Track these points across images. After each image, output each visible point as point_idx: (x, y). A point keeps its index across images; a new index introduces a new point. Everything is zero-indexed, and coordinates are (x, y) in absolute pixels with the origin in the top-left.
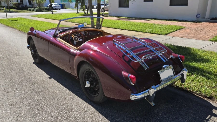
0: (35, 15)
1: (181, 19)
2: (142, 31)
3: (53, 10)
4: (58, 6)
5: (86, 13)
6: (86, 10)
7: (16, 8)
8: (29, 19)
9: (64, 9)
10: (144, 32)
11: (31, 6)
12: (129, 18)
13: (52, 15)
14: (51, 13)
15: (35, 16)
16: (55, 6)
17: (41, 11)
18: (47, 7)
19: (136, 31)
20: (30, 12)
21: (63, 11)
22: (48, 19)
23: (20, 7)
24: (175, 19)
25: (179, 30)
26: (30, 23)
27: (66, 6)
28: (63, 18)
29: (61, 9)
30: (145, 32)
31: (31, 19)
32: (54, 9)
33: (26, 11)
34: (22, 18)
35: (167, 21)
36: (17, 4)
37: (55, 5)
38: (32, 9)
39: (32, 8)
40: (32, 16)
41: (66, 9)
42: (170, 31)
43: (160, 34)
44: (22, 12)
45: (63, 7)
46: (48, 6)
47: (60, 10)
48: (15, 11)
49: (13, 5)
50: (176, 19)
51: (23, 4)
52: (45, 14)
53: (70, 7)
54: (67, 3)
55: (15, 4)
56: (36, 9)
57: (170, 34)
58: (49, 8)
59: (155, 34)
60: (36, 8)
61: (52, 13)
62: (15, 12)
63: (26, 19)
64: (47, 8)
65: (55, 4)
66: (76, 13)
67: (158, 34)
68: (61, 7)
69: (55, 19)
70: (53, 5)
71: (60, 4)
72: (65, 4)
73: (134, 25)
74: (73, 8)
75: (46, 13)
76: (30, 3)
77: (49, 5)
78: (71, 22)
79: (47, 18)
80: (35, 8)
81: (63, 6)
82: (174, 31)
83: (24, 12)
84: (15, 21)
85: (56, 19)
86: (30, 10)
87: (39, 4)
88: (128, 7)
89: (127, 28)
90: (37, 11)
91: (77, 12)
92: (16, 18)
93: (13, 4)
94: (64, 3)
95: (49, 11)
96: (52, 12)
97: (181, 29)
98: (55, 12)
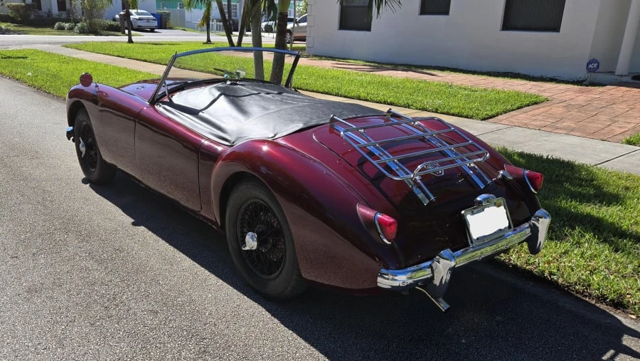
0: (77, 43)
1: (537, 74)
2: (412, 105)
3: (133, 32)
4: (148, 20)
5: (236, 44)
6: (235, 36)
7: (19, 19)
8: (59, 56)
9: (166, 28)
10: (417, 109)
11: (64, 15)
13: (130, 45)
14: (127, 40)
15: (78, 47)
16: (140, 19)
17: (96, 33)
18: (114, 20)
20: (62, 33)
21: (163, 36)
22: (119, 56)
23: (32, 17)
24: (517, 71)
25: (528, 105)
26: (64, 66)
27: (171, 22)
28: (164, 55)
29: (156, 30)
30: (420, 109)
31: (68, 55)
32: (135, 26)
33: (48, 29)
34: (36, 52)
35: (492, 79)
36: (22, 7)
37: (137, 17)
38: (67, 25)
39: (67, 21)
40: (67, 46)
41: (171, 28)
42: (500, 108)
43: (467, 117)
44: (35, 33)
45: (163, 23)
46: (117, 16)
47: (152, 31)
48: (16, 28)
49: (9, 13)
50: (522, 72)
51: (40, 9)
52: (106, 40)
53: (184, 25)
54: (174, 12)
55: (16, 9)
56: (79, 25)
57: (500, 117)
58: (118, 23)
59: (453, 115)
60: (78, 22)
61: (130, 41)
62: (14, 32)
63: (49, 53)
64: (113, 23)
65: (138, 14)
66: (204, 43)
67: (461, 116)
68: (155, 24)
69: (139, 58)
70: (132, 15)
71: (153, 15)
72: (168, 15)
74: (193, 28)
75: (110, 40)
76: (62, 6)
77: (120, 15)
78: (188, 69)
79: (116, 54)
80: (76, 22)
81: (164, 20)
82: (513, 110)
83: (44, 33)
84: (19, 58)
85: (143, 59)
86: (61, 28)
87: (90, 12)
88: (369, 29)
89: (363, 95)
90: (83, 32)
91: (205, 40)
92: (20, 51)
93: (8, 7)
94: (166, 10)
95: (120, 34)
96: (130, 35)
97: (536, 103)
98: (138, 37)
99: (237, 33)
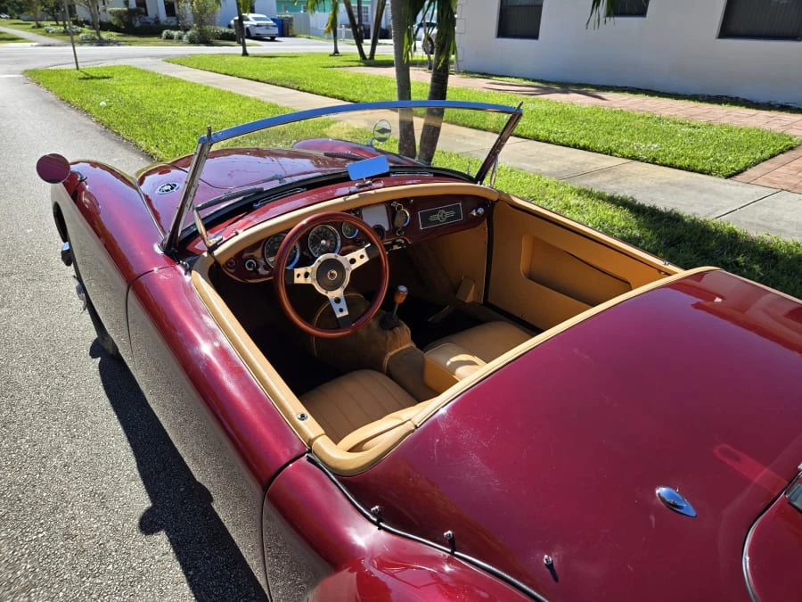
0: (177, 56)
1: (763, 99)
2: (615, 151)
3: (247, 41)
4: (267, 26)
5: (368, 57)
6: (367, 45)
7: (123, 27)
8: (153, 73)
9: (288, 36)
10: (623, 157)
11: (173, 21)
12: (536, 84)
13: (244, 58)
14: (241, 52)
15: (182, 61)
16: (258, 26)
17: (208, 43)
18: (230, 27)
19: (585, 148)
20: (170, 44)
21: (284, 46)
22: (226, 74)
23: (138, 24)
24: (734, 95)
25: (782, 152)
26: (154, 90)
27: (295, 28)
28: (280, 73)
29: (277, 39)
30: (628, 158)
31: (164, 73)
32: (253, 34)
33: (156, 38)
34: (130, 68)
36: (126, 13)
37: (255, 23)
38: (176, 33)
39: (176, 28)
40: (169, 59)
41: (294, 36)
42: (744, 159)
43: (702, 172)
44: (140, 44)
45: (284, 29)
46: (232, 22)
47: (273, 39)
48: (119, 38)
49: (110, 18)
50: (742, 95)
51: (146, 14)
52: (217, 52)
53: (309, 32)
54: (295, 15)
55: (119, 15)
56: (189, 33)
57: (749, 172)
58: (233, 31)
59: (680, 168)
60: (188, 30)
61: (245, 54)
62: (115, 43)
63: (144, 71)
64: (227, 30)
65: (256, 19)
66: (331, 55)
67: (693, 171)
68: (276, 31)
69: (250, 76)
70: (248, 20)
71: (273, 20)
72: (291, 19)
73: (568, 115)
74: (319, 35)
75: (222, 52)
76: (170, 9)
77: (235, 21)
78: (309, 92)
79: (224, 71)
80: (186, 30)
81: (285, 27)
82: (765, 160)
83: (147, 44)
84: (104, 78)
85: (255, 77)
86: (169, 38)
87: (201, 18)
88: (535, 36)
89: (543, 134)
90: (192, 42)
91: (332, 51)
92: (108, 68)
93: (110, 12)
94: (287, 14)
95: (235, 43)
96: (244, 45)
97: (792, 148)
98: (254, 47)
99: (369, 41)
